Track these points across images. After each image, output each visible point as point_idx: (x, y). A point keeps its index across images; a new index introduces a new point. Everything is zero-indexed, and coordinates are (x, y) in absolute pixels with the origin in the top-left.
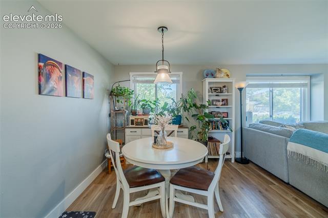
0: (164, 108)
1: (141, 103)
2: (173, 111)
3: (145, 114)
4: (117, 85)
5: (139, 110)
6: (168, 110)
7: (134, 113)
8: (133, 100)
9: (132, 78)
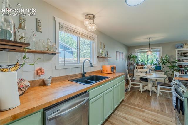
0: (151, 63)
1: (140, 61)
2: (156, 64)
3: (142, 65)
4: (130, 54)
5: (140, 63)
6: (154, 64)
7: (138, 65)
8: (137, 60)
9: (136, 51)
